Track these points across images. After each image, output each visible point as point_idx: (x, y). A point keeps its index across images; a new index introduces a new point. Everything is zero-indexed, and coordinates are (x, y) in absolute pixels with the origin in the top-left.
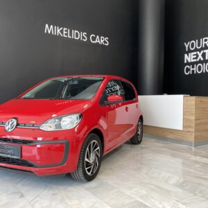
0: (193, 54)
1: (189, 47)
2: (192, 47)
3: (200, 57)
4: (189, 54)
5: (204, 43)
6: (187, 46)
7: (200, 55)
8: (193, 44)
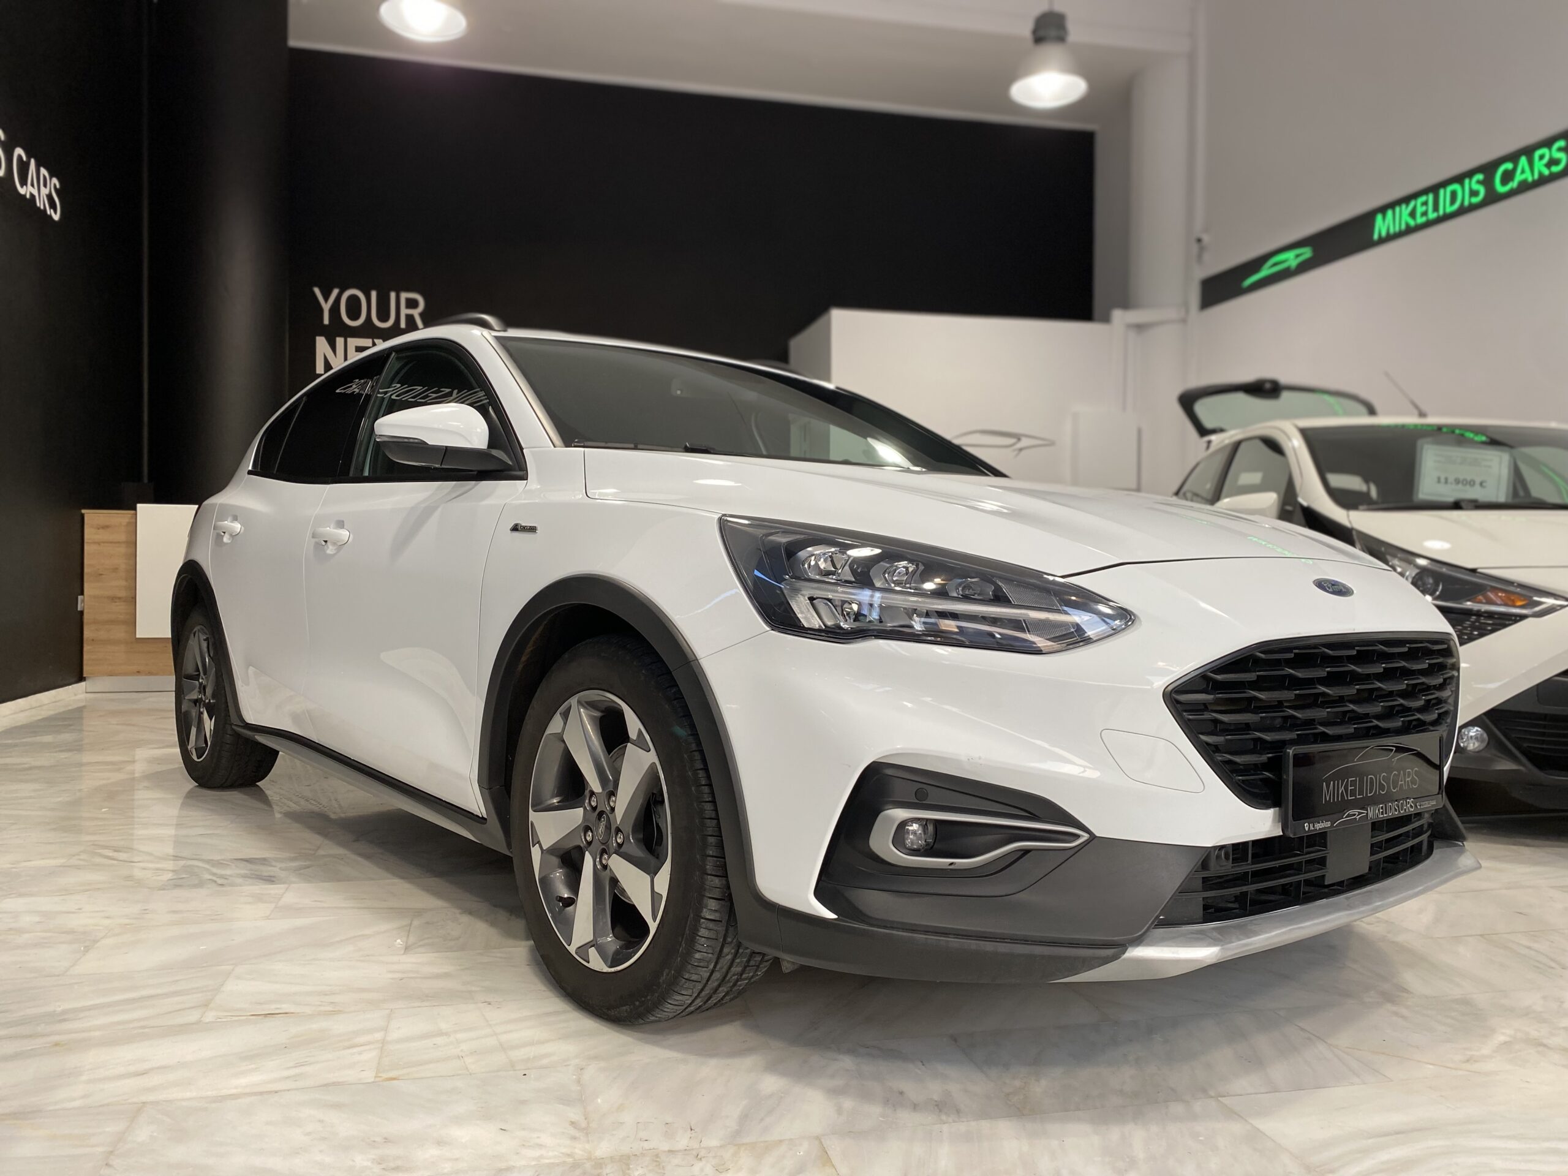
0: (353, 342)
1: (335, 310)
2: (354, 313)
4: (340, 341)
5: (404, 311)
6: (326, 307)
8: (354, 303)
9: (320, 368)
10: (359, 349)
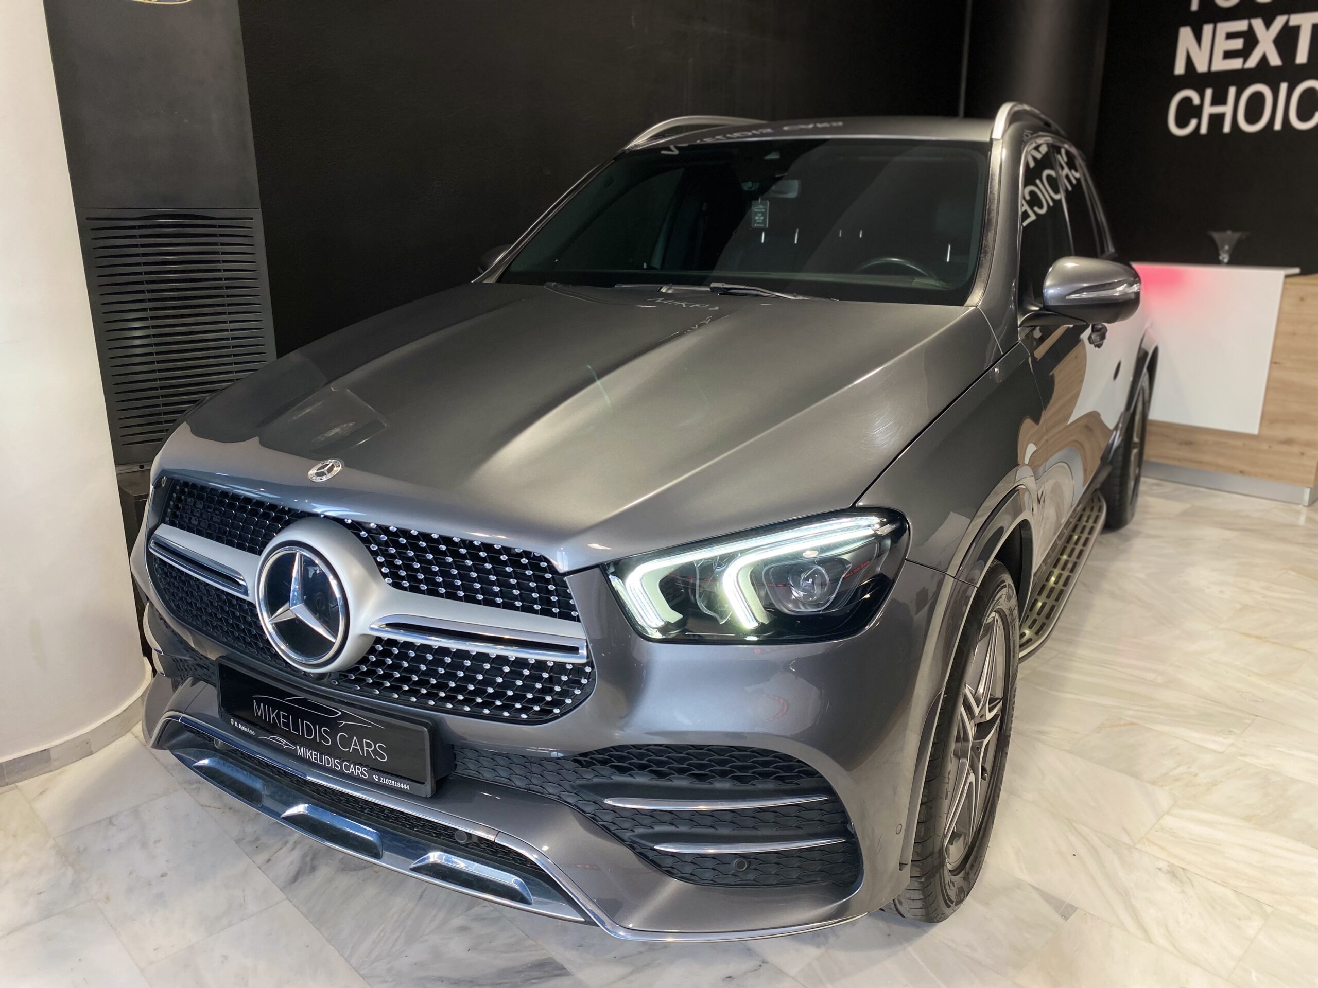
0: (1225, 27)
3: (1266, 49)
4: (1207, 29)
7: (1266, 37)
9: (1180, 68)
10: (1230, 36)
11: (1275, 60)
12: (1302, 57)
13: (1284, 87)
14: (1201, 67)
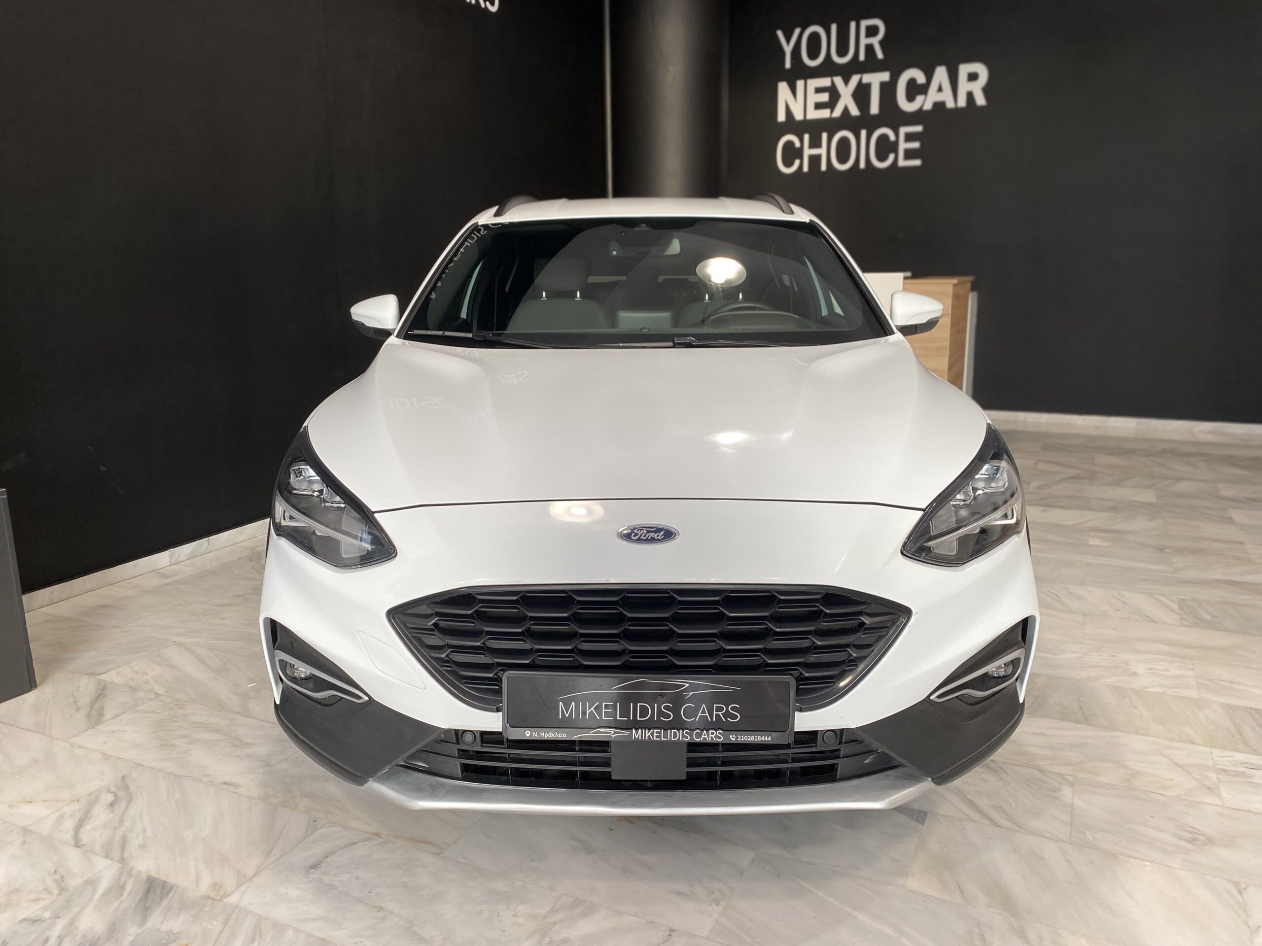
0: (813, 83)
1: (796, 51)
2: (814, 52)
3: (847, 102)
4: (800, 84)
5: (864, 41)
6: (788, 49)
7: (846, 91)
9: (781, 117)
10: (819, 90)
11: (855, 111)
12: (874, 109)
13: (864, 133)
14: (798, 116)
